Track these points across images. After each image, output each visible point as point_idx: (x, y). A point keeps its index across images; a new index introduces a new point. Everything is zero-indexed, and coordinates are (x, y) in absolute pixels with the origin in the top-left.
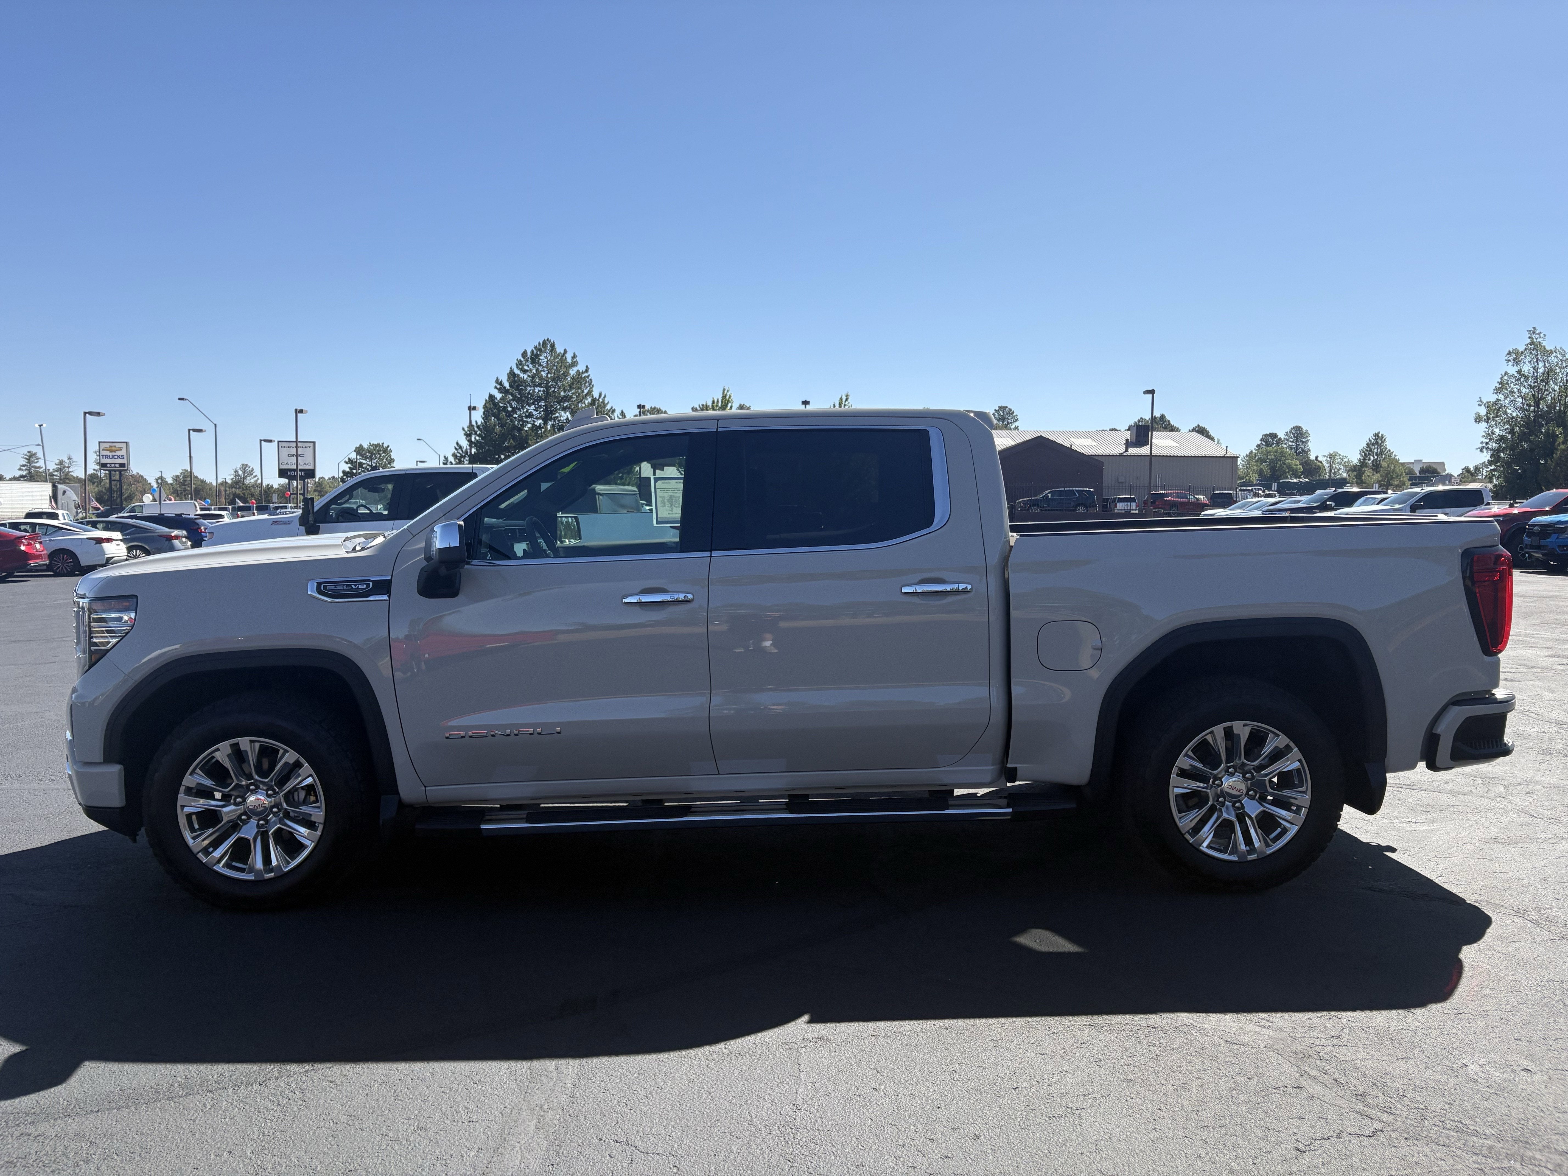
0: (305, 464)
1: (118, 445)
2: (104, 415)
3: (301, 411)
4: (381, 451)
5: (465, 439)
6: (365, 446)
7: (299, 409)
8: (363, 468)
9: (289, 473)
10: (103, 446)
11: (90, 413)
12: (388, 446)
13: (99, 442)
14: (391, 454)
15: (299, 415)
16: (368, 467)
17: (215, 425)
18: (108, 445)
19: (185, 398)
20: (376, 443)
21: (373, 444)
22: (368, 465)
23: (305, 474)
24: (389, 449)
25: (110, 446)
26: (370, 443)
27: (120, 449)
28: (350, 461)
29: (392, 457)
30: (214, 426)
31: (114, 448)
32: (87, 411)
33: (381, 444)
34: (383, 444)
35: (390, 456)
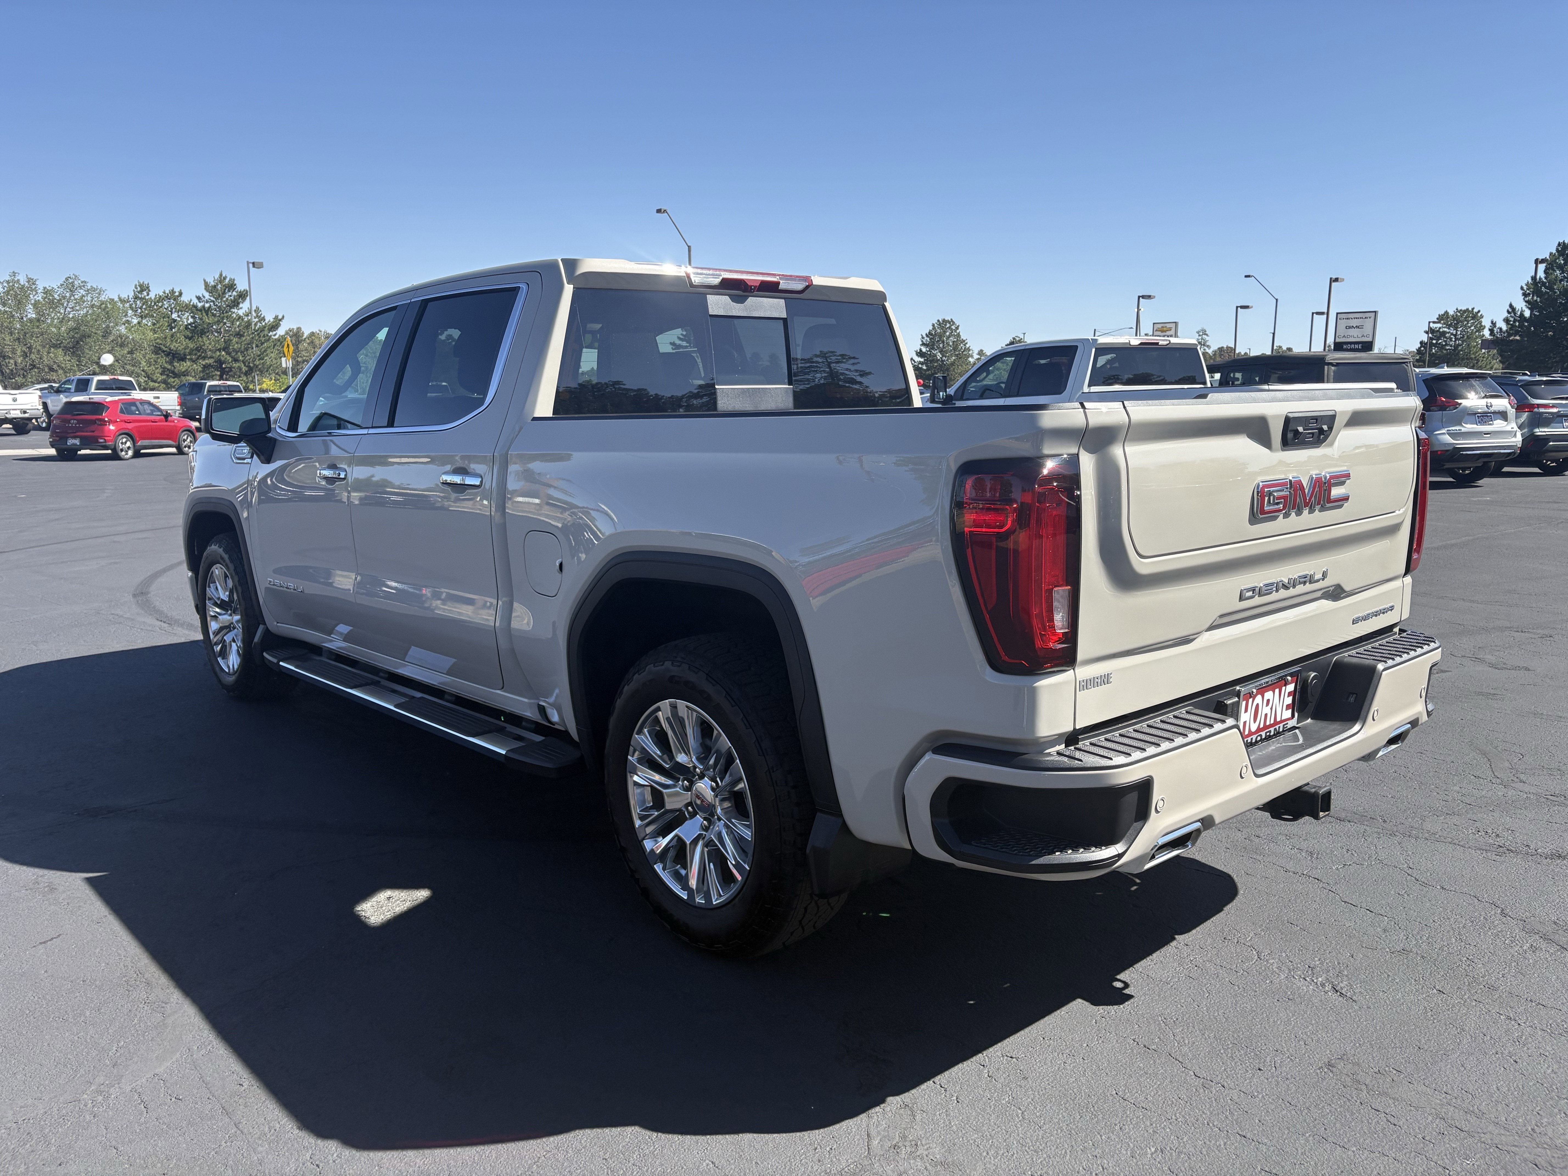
0: (1363, 336)
1: (1168, 326)
2: (1154, 297)
3: (1336, 280)
4: (1469, 317)
5: (1522, 300)
6: (1451, 313)
7: (1334, 277)
8: (1446, 338)
9: (1345, 347)
10: (1157, 326)
11: (1143, 297)
12: (1479, 311)
13: (1154, 324)
14: (1483, 320)
15: (1333, 284)
16: (1452, 336)
17: (1277, 300)
18: (1160, 326)
19: (1251, 274)
20: (1464, 308)
21: (1461, 310)
22: (1452, 334)
23: (1362, 347)
24: (1479, 315)
25: (1162, 327)
26: (1457, 309)
27: (1170, 329)
28: (1431, 331)
29: (1483, 324)
30: (1275, 300)
31: (1165, 329)
32: (1141, 295)
33: (1470, 309)
34: (1473, 309)
35: (1481, 322)
